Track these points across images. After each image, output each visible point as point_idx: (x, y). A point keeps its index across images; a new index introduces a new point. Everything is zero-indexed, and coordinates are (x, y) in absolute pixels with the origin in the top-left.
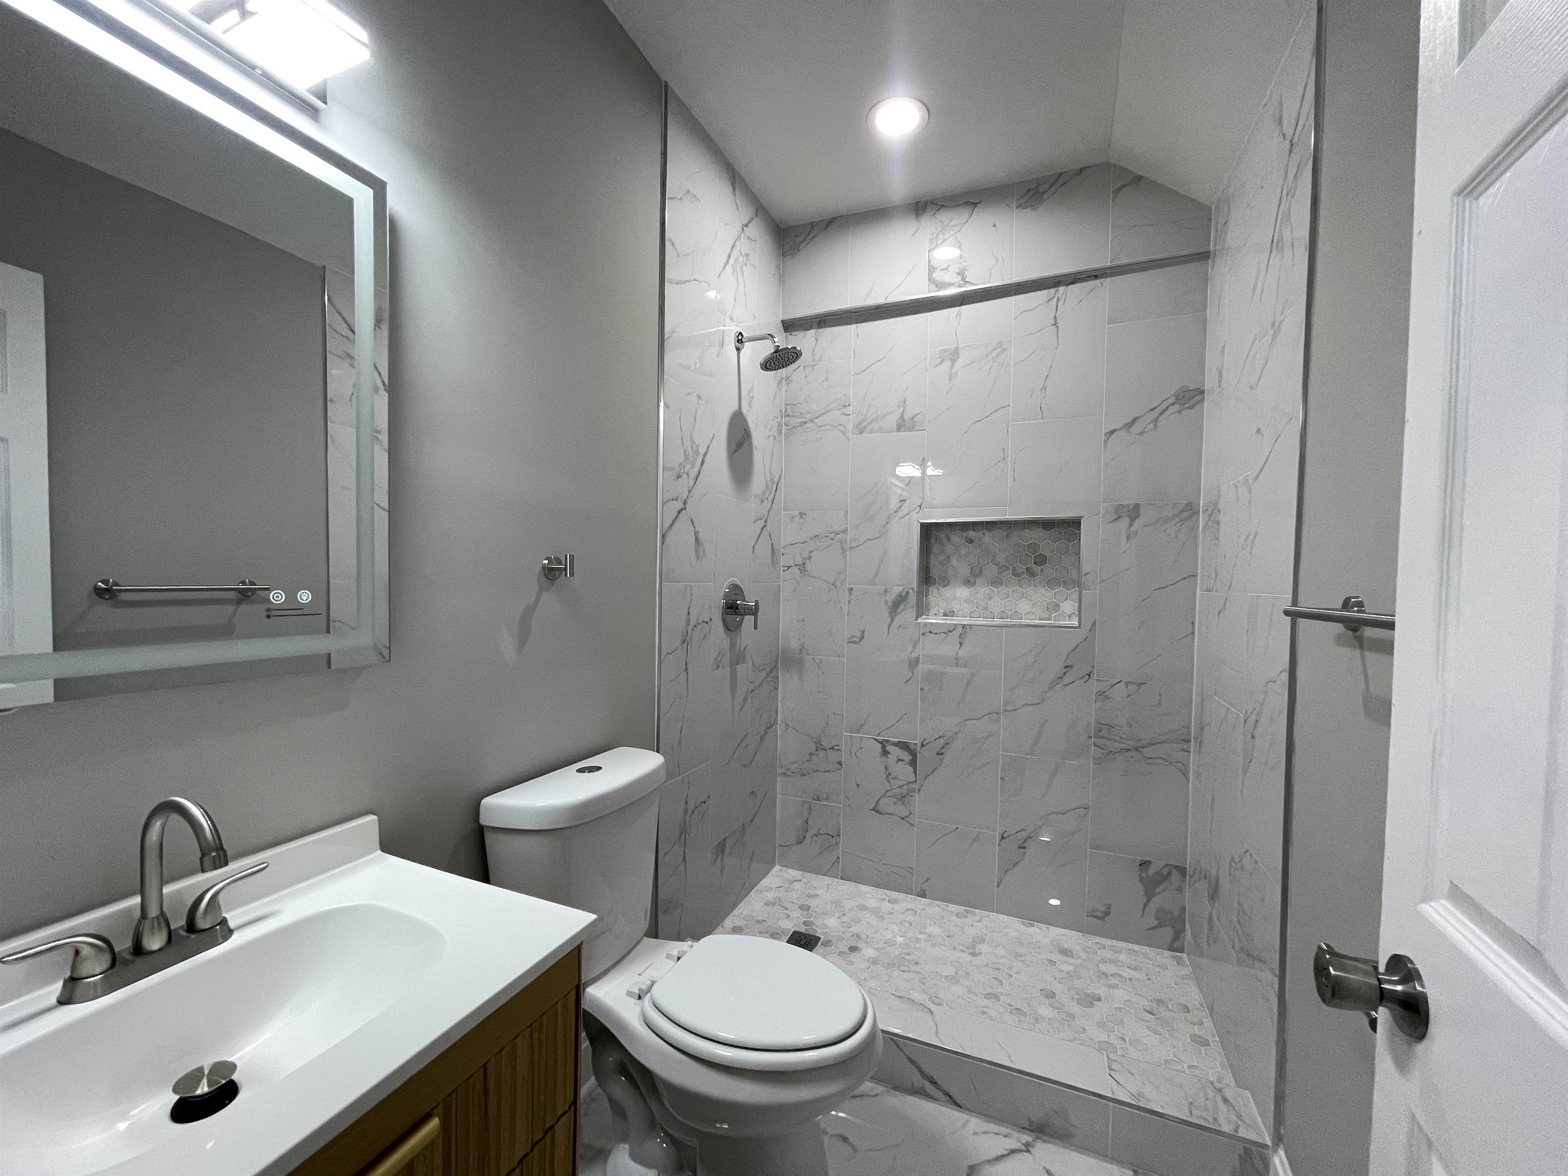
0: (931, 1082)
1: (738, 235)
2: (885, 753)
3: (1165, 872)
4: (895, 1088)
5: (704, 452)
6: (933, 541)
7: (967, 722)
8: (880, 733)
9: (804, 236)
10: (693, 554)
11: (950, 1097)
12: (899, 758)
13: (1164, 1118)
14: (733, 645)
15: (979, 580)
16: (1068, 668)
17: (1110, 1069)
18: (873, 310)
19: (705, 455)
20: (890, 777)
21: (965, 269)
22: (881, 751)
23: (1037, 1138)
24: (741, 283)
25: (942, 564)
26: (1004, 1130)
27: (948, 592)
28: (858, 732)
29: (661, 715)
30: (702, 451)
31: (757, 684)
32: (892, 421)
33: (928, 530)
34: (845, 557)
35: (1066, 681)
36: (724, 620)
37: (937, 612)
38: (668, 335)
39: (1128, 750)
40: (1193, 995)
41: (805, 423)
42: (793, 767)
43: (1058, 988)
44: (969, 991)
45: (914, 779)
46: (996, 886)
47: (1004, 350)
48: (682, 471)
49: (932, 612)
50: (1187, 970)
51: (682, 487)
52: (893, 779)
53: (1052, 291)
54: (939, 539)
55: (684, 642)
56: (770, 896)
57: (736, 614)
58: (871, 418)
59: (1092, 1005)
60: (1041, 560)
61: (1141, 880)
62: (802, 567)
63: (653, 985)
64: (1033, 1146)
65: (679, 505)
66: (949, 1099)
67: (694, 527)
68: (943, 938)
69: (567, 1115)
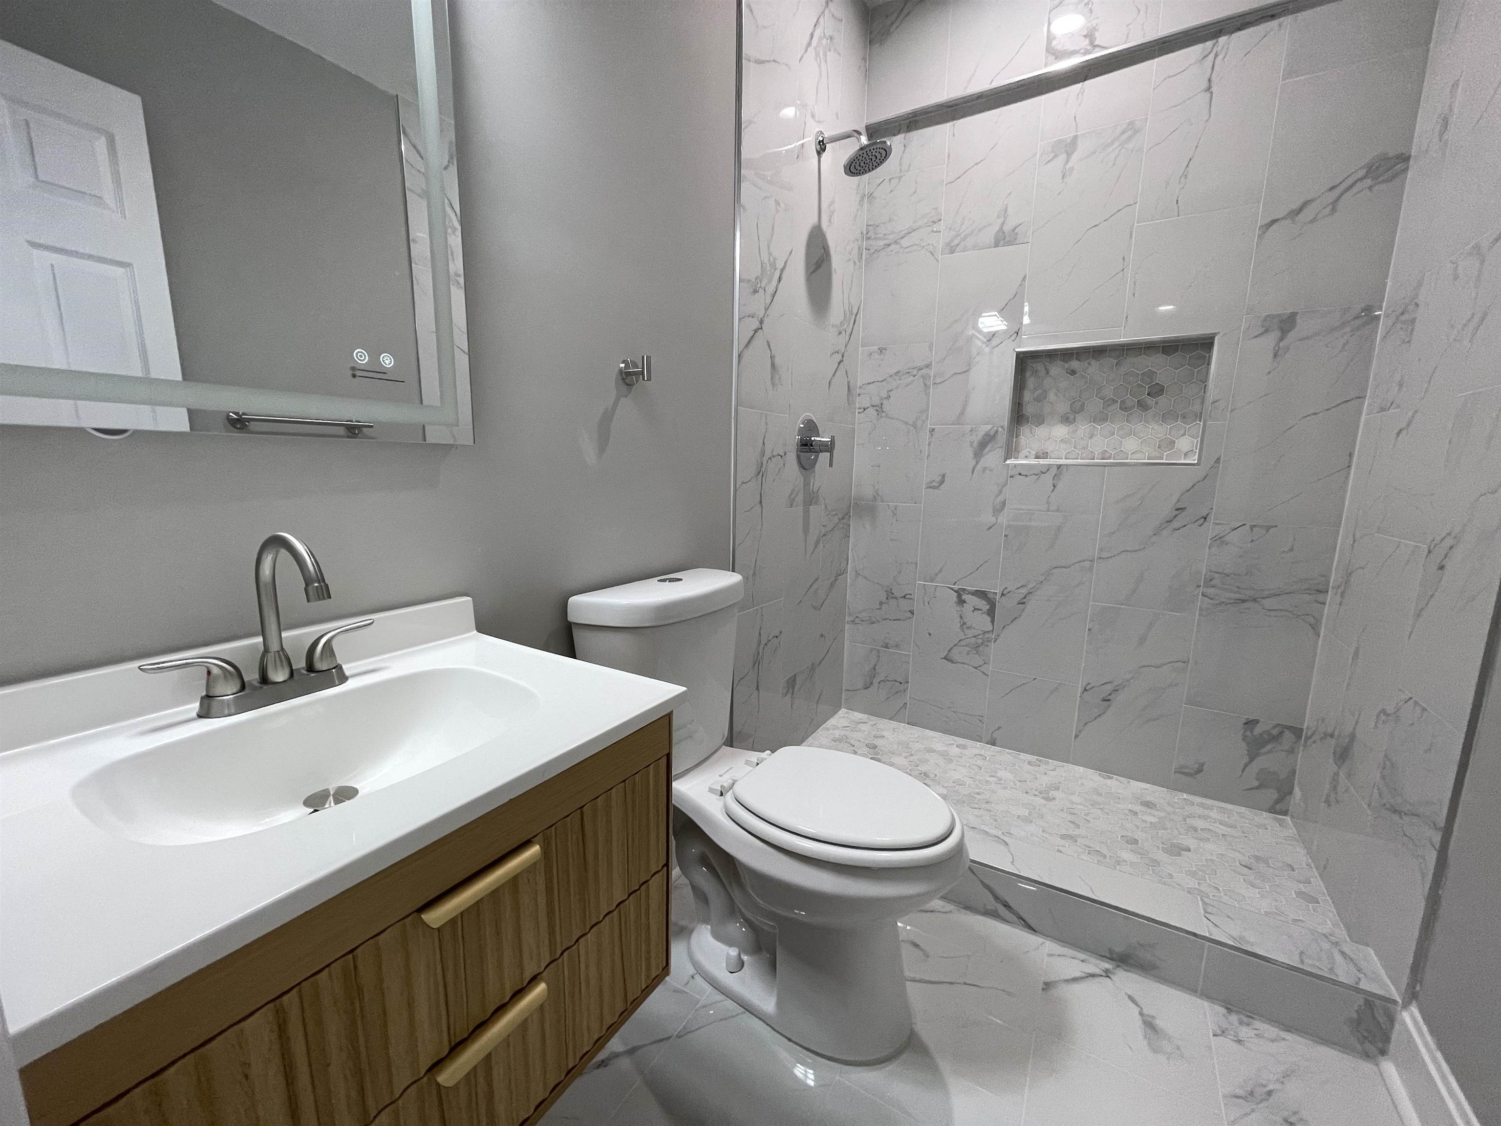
0: (1005, 906)
1: (821, 11)
2: (961, 602)
3: (1275, 732)
4: (967, 908)
5: (781, 267)
6: (1028, 374)
7: (1055, 571)
8: (956, 582)
9: (895, 15)
10: (769, 383)
11: (1024, 921)
12: (976, 607)
13: (1269, 962)
14: (806, 484)
15: (1079, 417)
16: (1180, 511)
17: (1206, 912)
18: (973, 100)
19: (782, 270)
20: (965, 626)
21: (1095, 29)
22: (956, 599)
23: (1118, 966)
24: (824, 73)
25: (1038, 400)
26: (1082, 956)
27: (1041, 431)
28: (932, 580)
29: (737, 543)
30: (780, 265)
31: (828, 529)
32: (989, 236)
33: (1024, 361)
34: (928, 395)
35: (1176, 524)
36: (798, 457)
37: (1027, 454)
38: (745, 124)
39: (1243, 601)
40: (1299, 855)
41: (889, 245)
42: (860, 616)
43: (1139, 835)
44: (1043, 831)
45: (991, 628)
46: (1073, 737)
47: (1136, 132)
48: (759, 286)
49: (1024, 453)
50: (1292, 831)
51: (758, 304)
52: (968, 628)
53: (1209, 44)
54: (1035, 372)
55: (759, 474)
56: (837, 733)
57: (811, 452)
58: (964, 234)
59: (1180, 855)
60: (1157, 391)
61: (1244, 738)
62: (879, 408)
63: (734, 784)
64: (1113, 973)
65: (755, 324)
66: (1023, 923)
67: (771, 351)
68: (1014, 782)
69: (661, 873)
